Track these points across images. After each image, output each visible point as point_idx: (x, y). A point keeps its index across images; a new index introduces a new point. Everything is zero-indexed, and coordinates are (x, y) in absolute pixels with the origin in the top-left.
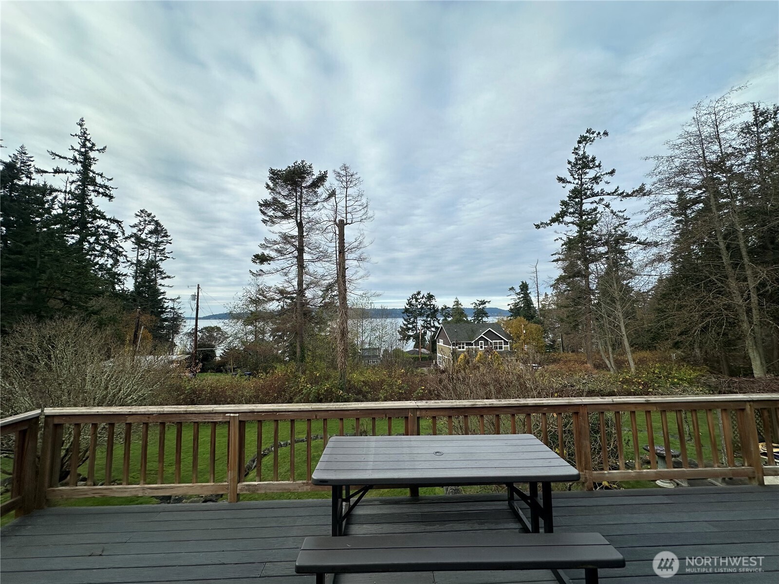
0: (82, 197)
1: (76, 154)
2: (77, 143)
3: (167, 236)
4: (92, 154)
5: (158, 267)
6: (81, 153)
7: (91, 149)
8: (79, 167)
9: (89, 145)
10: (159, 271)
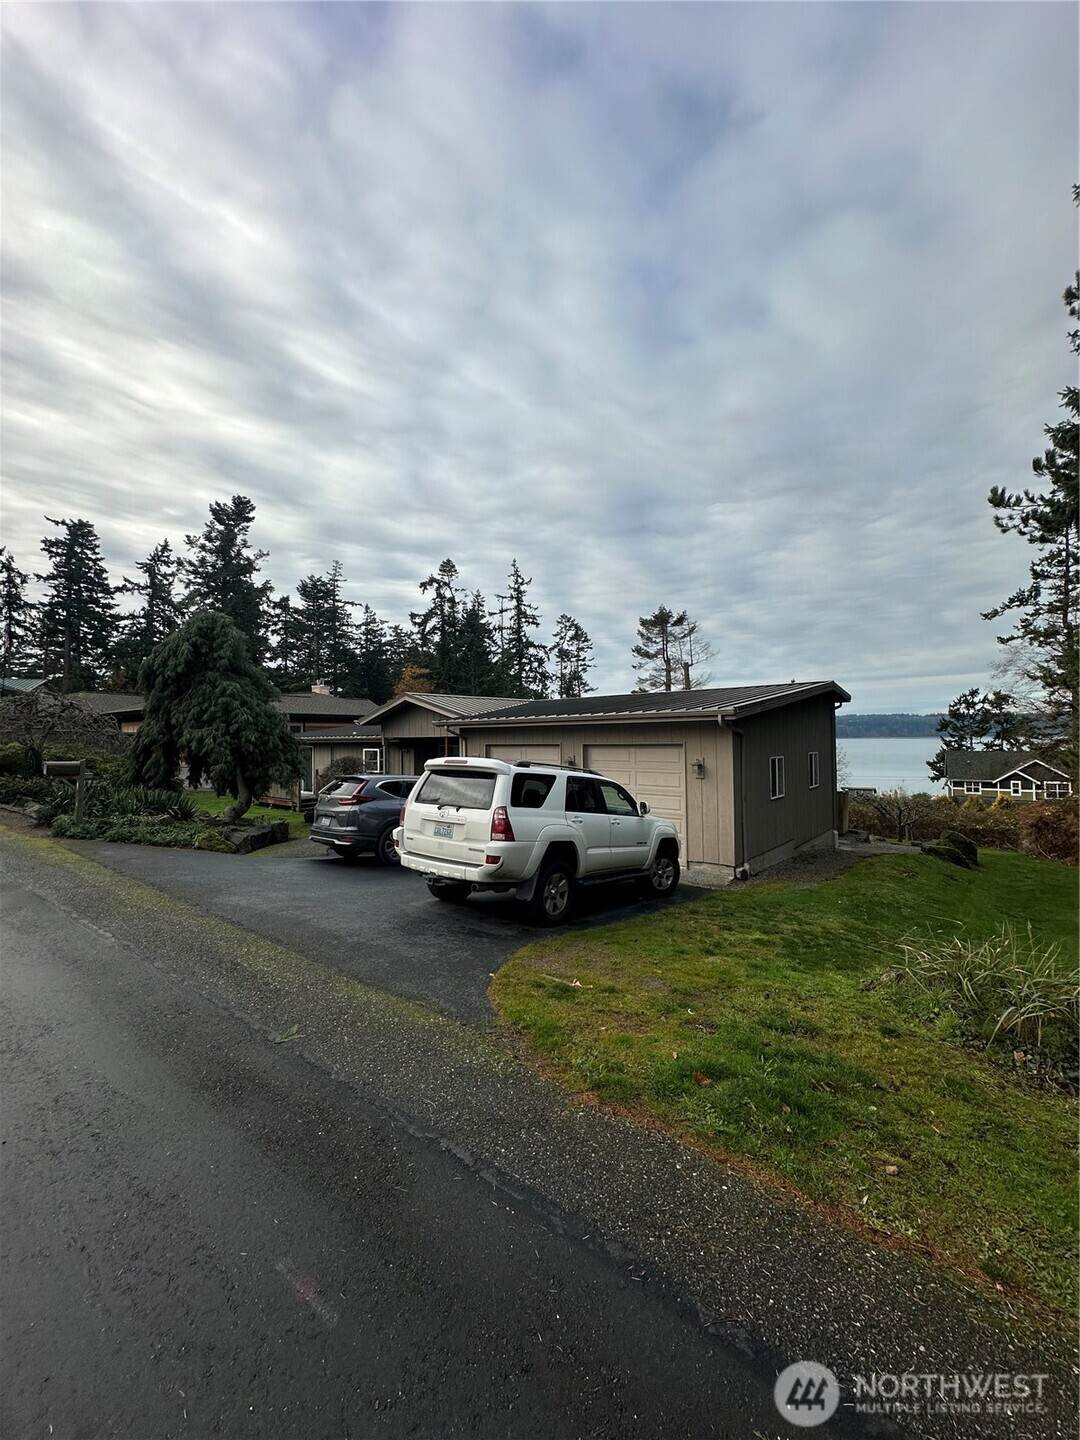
0: (518, 631)
1: (512, 591)
2: (511, 582)
3: (586, 640)
4: (522, 588)
5: (580, 678)
6: (515, 590)
7: (522, 584)
8: (514, 603)
9: (520, 581)
10: (582, 683)
